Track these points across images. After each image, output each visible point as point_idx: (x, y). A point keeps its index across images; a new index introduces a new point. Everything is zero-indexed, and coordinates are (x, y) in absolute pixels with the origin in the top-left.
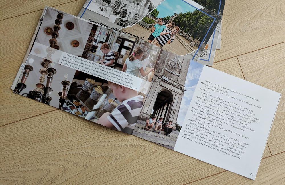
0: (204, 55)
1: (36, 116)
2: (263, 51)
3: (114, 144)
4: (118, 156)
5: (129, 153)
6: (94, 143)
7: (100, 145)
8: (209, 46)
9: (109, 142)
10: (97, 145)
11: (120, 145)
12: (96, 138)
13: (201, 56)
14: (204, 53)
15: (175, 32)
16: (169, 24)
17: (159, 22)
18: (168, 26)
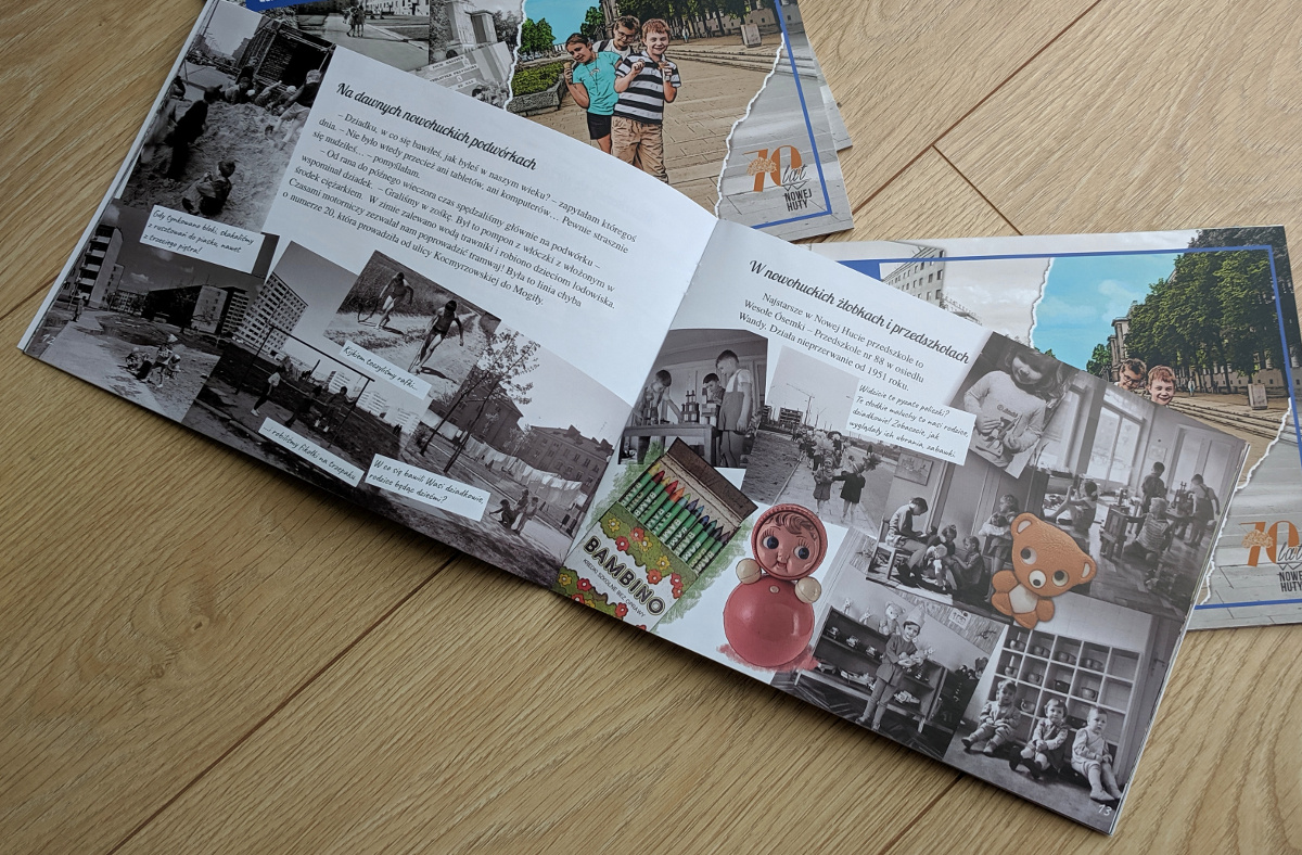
0: (799, 195)
1: (201, 775)
2: (1026, 79)
3: (600, 734)
4: (639, 776)
5: (682, 741)
6: (513, 772)
7: (541, 767)
8: (806, 151)
9: (576, 734)
10: (529, 773)
11: (629, 726)
12: (509, 746)
13: (789, 207)
14: (797, 185)
15: (658, 43)
16: (616, 32)
17: (576, 54)
18: (621, 43)
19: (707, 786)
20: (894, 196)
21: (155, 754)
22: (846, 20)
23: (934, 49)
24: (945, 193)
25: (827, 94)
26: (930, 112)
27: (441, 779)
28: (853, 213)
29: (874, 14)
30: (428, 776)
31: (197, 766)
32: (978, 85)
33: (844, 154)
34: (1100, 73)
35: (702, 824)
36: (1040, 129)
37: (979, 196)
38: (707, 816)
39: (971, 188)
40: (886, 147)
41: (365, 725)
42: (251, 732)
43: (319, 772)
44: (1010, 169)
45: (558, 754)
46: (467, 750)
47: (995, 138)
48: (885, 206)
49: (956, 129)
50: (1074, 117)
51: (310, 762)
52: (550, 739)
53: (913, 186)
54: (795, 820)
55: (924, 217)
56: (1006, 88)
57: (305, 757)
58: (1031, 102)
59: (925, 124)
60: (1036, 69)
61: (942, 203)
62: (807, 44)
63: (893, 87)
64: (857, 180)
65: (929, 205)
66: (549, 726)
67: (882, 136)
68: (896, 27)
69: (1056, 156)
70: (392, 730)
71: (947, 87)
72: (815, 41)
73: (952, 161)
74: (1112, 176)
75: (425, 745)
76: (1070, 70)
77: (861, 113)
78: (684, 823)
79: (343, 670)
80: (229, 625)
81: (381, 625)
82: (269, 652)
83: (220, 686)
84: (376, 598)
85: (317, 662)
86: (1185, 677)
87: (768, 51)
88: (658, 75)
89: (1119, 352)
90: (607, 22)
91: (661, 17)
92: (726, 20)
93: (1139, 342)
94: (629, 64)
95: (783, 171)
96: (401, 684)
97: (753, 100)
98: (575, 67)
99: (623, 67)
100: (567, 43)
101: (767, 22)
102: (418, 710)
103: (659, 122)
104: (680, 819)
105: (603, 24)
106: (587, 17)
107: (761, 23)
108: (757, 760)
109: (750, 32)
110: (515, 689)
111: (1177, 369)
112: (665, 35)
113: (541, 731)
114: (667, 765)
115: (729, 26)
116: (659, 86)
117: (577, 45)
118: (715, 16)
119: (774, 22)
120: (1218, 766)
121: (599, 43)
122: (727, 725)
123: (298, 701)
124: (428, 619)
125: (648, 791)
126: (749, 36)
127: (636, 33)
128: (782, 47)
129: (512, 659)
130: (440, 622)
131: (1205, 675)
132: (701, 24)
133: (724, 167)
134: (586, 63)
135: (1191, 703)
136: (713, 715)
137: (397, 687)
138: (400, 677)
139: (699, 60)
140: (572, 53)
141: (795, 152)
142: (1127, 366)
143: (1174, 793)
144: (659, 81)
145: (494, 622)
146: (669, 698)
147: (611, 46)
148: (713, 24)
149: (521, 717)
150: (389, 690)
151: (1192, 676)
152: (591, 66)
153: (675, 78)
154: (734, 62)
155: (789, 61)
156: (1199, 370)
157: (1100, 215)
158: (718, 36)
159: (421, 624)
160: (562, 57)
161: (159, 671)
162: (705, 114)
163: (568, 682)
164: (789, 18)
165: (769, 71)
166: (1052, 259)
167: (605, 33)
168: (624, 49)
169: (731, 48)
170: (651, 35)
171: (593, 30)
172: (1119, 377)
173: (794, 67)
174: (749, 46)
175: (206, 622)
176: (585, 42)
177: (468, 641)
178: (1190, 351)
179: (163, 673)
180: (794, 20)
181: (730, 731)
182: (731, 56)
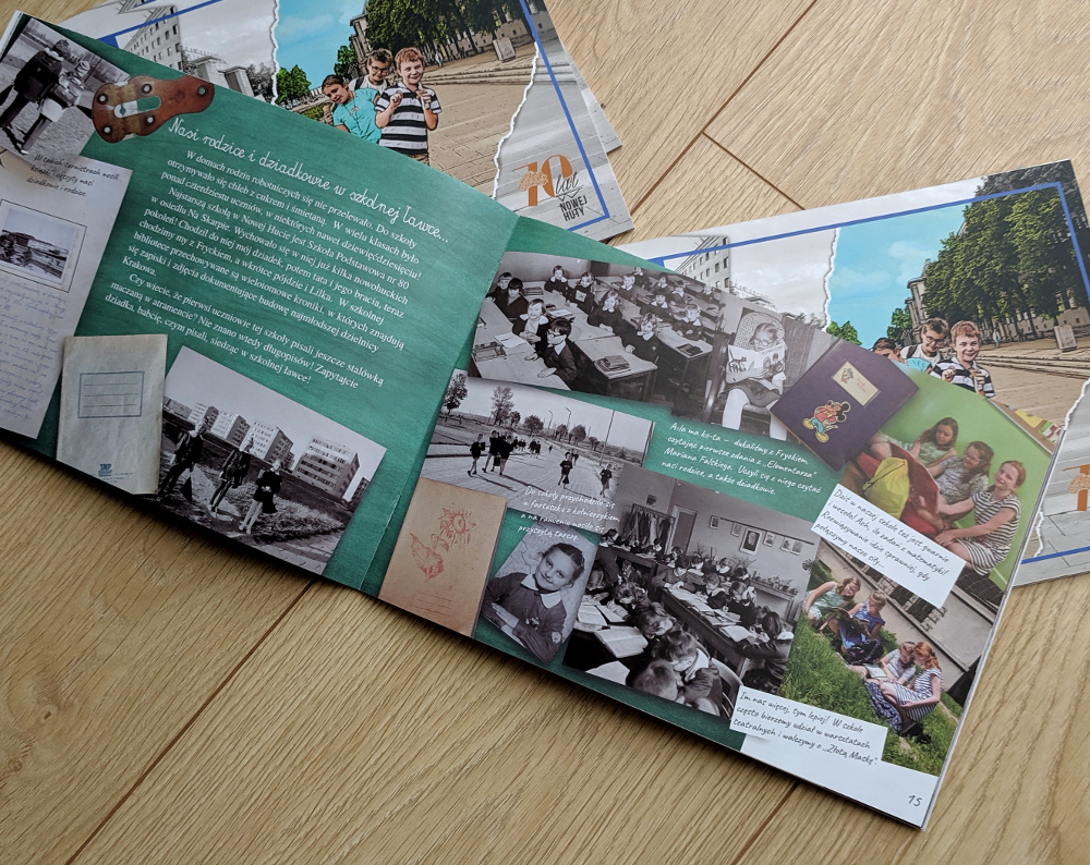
0: (575, 204)
2: (788, 50)
3: (451, 769)
4: (495, 804)
5: (532, 764)
6: (371, 816)
7: (398, 808)
8: (575, 158)
9: (428, 771)
10: (387, 816)
11: (479, 756)
12: (364, 791)
13: (566, 217)
14: (571, 194)
15: (413, 71)
16: (370, 68)
17: (333, 95)
18: (376, 78)
19: (562, 805)
20: (670, 191)
21: (25, 845)
22: (598, 19)
23: (691, 34)
24: (721, 179)
25: (589, 97)
26: (695, 98)
27: (303, 833)
28: (632, 213)
29: (626, 9)
30: (290, 831)
31: (67, 851)
32: (741, 63)
33: (615, 155)
34: (863, 32)
35: (564, 843)
36: (809, 99)
37: (755, 177)
38: (567, 836)
39: (747, 169)
40: (656, 141)
41: (221, 790)
42: (113, 812)
43: (185, 842)
44: (785, 144)
45: (412, 794)
46: (324, 801)
47: (765, 115)
48: (663, 202)
49: (724, 112)
50: (842, 81)
51: (174, 832)
52: (404, 778)
53: (688, 177)
54: (655, 827)
55: (703, 206)
56: (769, 61)
57: (169, 828)
58: (796, 73)
59: (692, 111)
60: (797, 38)
61: (719, 190)
62: (562, 50)
63: (655, 79)
64: (631, 180)
65: (707, 193)
66: (400, 767)
67: (651, 131)
68: (650, 18)
69: (829, 123)
70: (248, 792)
71: (709, 70)
72: (570, 45)
73: (724, 145)
74: (888, 135)
75: (283, 802)
76: (831, 34)
77: (625, 111)
78: (545, 845)
79: (193, 739)
80: (77, 710)
81: (223, 690)
82: (119, 732)
83: (78, 770)
84: (214, 665)
85: (167, 735)
86: (1028, 632)
87: (524, 63)
88: (417, 104)
89: (918, 313)
90: (360, 59)
91: (412, 45)
92: (478, 38)
93: (937, 301)
94: (387, 97)
95: (555, 182)
96: (249, 746)
97: (515, 115)
98: (334, 109)
99: (382, 102)
100: (323, 86)
101: (519, 34)
102: (270, 770)
103: (424, 152)
104: (542, 841)
105: (355, 61)
106: (339, 56)
107: (512, 35)
108: (609, 773)
109: (503, 46)
110: (363, 734)
111: (979, 321)
112: (419, 63)
113: (393, 773)
114: (521, 790)
115: (481, 44)
116: (421, 115)
117: (334, 87)
118: (465, 36)
119: (525, 32)
120: (1073, 717)
121: (354, 82)
122: (574, 744)
123: (152, 776)
124: (268, 677)
125: (507, 817)
126: (503, 50)
127: (390, 66)
128: (537, 56)
129: (355, 707)
130: (279, 680)
131: (1048, 628)
132: (453, 46)
133: (496, 187)
134: (345, 103)
135: (1038, 658)
136: (559, 734)
137: (247, 749)
138: (248, 739)
139: (455, 83)
140: (329, 95)
141: (564, 161)
142: (928, 327)
143: (1031, 749)
144: (419, 110)
145: (333, 672)
146: (515, 724)
147: (366, 83)
148: (465, 44)
149: (372, 762)
150: (240, 753)
151: (1035, 630)
152: (350, 106)
153: (435, 104)
154: (491, 79)
155: (545, 69)
156: (1002, 319)
157: (881, 177)
158: (472, 56)
159: (261, 684)
160: (320, 101)
161: (17, 764)
162: (470, 136)
163: (413, 721)
164: (540, 26)
165: (527, 83)
166: (838, 229)
167: (359, 70)
168: (380, 83)
169: (484, 65)
170: (404, 65)
171: (347, 69)
172: (921, 339)
173: (552, 74)
174: (504, 61)
175: (54, 710)
176: (341, 83)
177: (309, 694)
178: (989, 301)
179: (21, 765)
180: (545, 28)
181: (578, 747)
182: (487, 74)
